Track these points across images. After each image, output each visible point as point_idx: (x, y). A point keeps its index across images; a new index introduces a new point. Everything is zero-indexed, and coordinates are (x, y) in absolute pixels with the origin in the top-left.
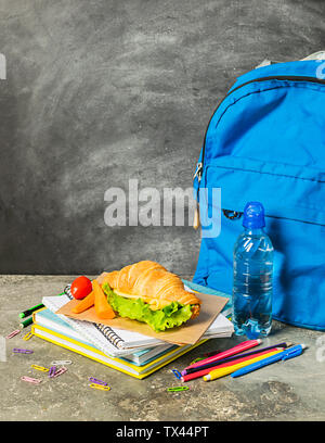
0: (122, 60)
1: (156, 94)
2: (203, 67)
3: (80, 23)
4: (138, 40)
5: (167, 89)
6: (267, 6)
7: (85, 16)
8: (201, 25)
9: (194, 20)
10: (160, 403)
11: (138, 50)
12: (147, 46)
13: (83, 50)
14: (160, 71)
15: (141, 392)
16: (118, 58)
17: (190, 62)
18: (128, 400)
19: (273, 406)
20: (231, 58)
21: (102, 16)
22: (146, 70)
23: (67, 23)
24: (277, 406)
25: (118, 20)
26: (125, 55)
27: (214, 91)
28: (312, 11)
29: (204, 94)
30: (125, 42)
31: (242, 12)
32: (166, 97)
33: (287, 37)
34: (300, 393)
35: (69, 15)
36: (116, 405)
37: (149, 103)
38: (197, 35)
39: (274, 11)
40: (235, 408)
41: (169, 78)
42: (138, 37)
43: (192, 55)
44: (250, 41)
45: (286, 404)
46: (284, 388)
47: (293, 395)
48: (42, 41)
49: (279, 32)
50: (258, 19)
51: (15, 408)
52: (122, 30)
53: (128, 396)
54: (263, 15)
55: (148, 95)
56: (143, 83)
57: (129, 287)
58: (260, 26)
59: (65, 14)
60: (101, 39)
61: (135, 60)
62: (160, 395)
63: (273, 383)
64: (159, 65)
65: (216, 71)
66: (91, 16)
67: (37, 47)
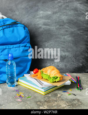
0: (37, 18)
1: (46, 26)
2: (57, 19)
3: (27, 8)
4: (41, 13)
5: (48, 25)
6: (74, 4)
7: (28, 7)
8: (57, 9)
9: (56, 8)
10: (47, 103)
11: (41, 15)
12: (44, 14)
13: (27, 15)
14: (47, 21)
15: (42, 100)
16: (36, 17)
17: (54, 18)
18: (39, 102)
19: (76, 105)
20: (65, 17)
21: (32, 7)
22: (43, 20)
23: (23, 8)
24: (77, 105)
25: (36, 8)
26: (38, 17)
27: (60, 26)
28: (86, 6)
29: (58, 26)
30: (38, 13)
31: (68, 6)
32: (48, 27)
33: (79, 12)
34: (83, 102)
35: (24, 7)
36: (36, 103)
37: (44, 29)
38: (56, 12)
39: (76, 6)
40: (66, 105)
41: (49, 22)
42: (41, 12)
43: (55, 17)
44: (70, 13)
45: (79, 104)
46: (78, 100)
47: (81, 102)
48: (17, 13)
49: (77, 11)
50: (72, 8)
51: (11, 103)
52: (37, 10)
53: (39, 101)
54: (73, 7)
55: (44, 27)
56: (42, 24)
57: (46, 72)
58: (72, 9)
59: (23, 6)
60: (32, 13)
61: (40, 18)
62: (47, 101)
63: (76, 99)
64: (46, 19)
65: (61, 21)
66: (29, 7)
67: (16, 14)
